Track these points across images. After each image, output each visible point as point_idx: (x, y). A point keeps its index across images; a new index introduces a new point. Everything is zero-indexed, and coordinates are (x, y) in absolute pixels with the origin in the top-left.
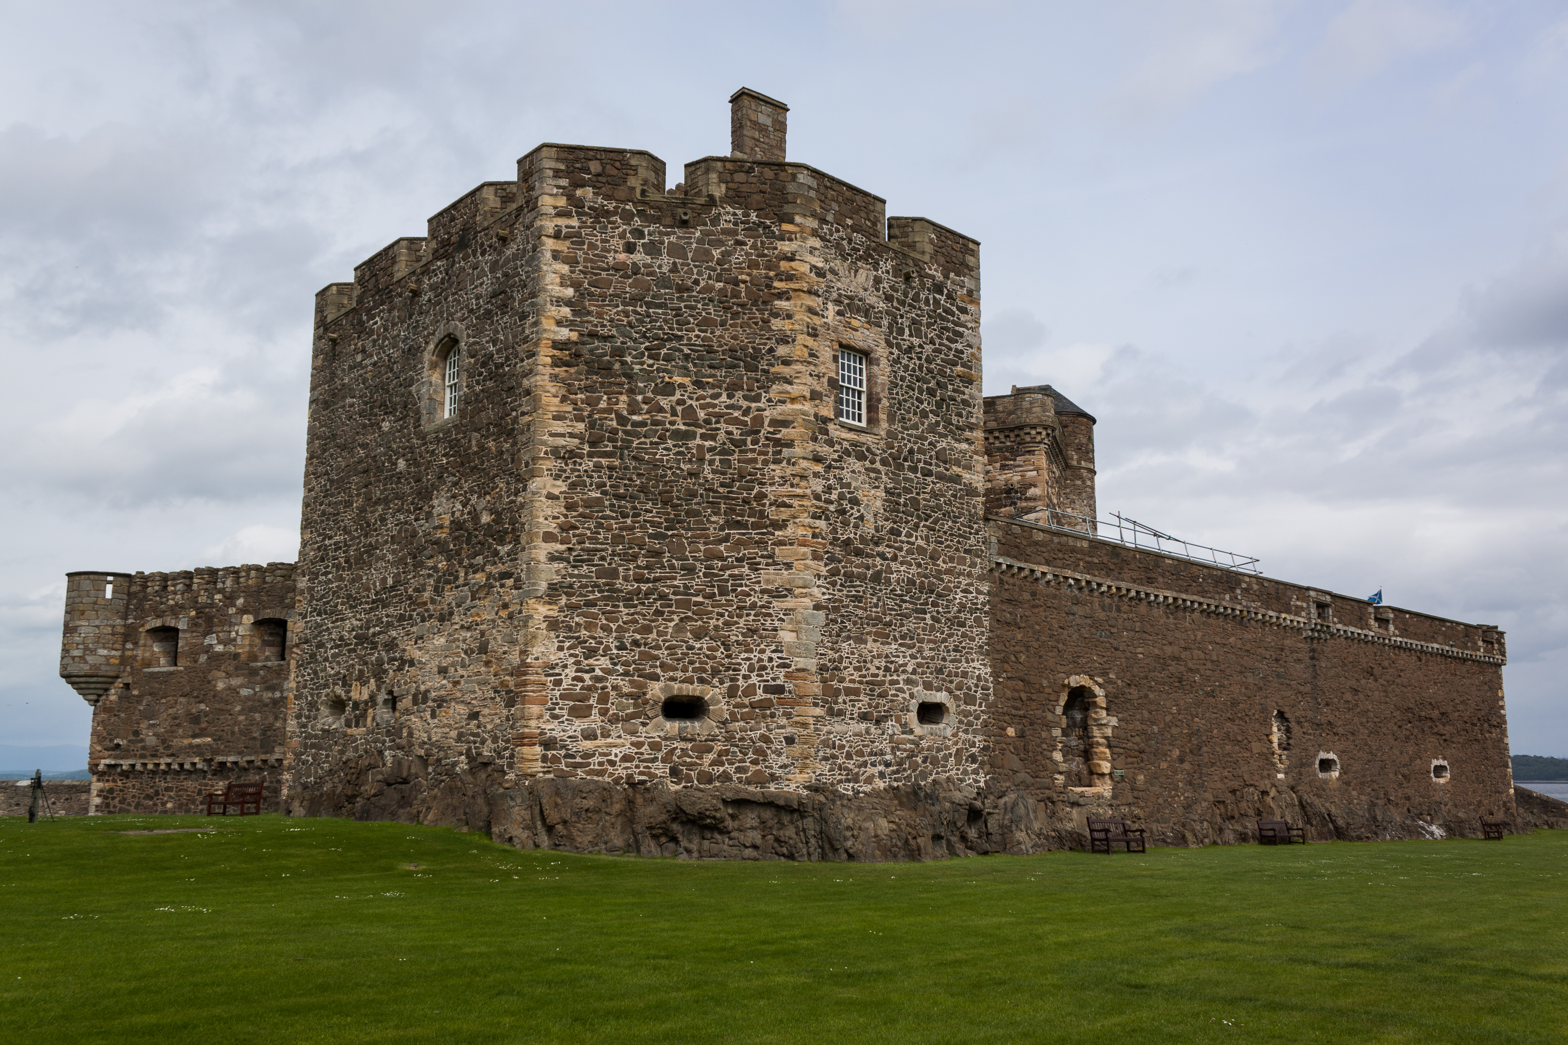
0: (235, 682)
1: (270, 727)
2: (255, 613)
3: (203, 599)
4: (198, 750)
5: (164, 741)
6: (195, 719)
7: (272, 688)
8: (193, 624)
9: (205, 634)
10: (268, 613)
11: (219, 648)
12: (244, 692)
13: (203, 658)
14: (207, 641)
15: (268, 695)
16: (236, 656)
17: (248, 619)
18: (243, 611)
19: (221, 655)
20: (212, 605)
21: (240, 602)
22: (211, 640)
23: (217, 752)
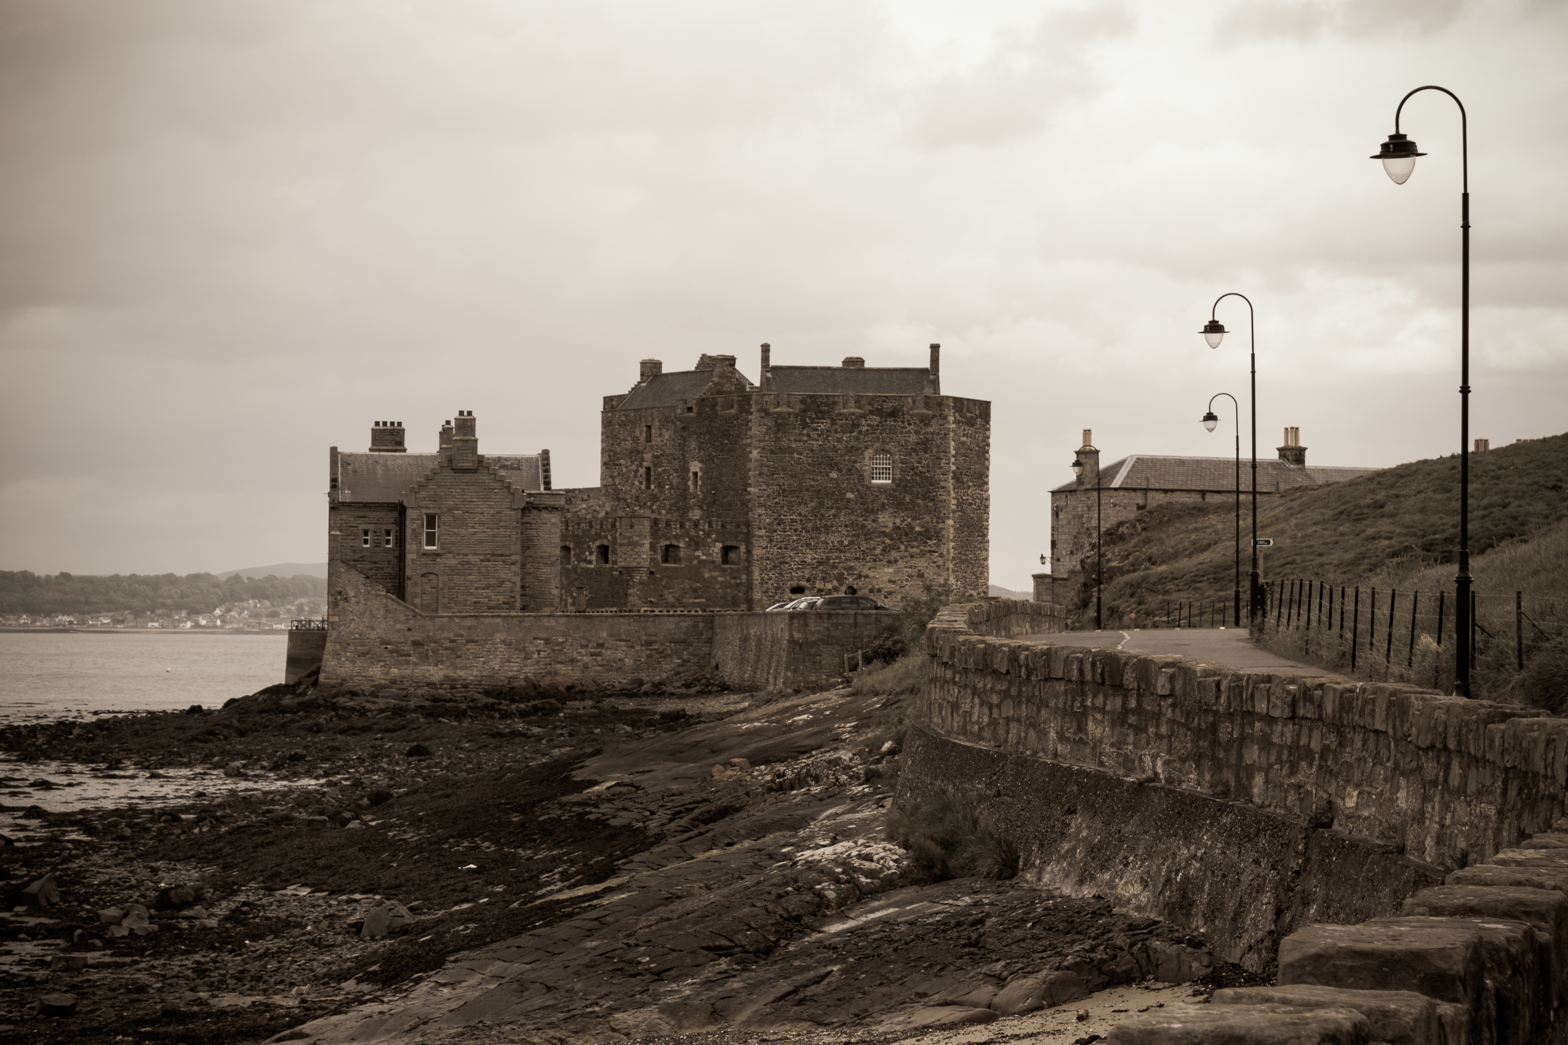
0: (715, 574)
1: (736, 595)
2: (722, 542)
3: (692, 533)
4: (699, 605)
5: (678, 600)
6: (695, 590)
7: (735, 578)
8: (688, 545)
9: (695, 550)
10: (729, 543)
11: (704, 558)
12: (720, 579)
13: (695, 562)
14: (697, 554)
15: (733, 581)
16: (713, 562)
17: (719, 545)
18: (716, 541)
19: (704, 561)
20: (698, 537)
21: (714, 536)
22: (699, 553)
23: (709, 606)
